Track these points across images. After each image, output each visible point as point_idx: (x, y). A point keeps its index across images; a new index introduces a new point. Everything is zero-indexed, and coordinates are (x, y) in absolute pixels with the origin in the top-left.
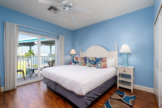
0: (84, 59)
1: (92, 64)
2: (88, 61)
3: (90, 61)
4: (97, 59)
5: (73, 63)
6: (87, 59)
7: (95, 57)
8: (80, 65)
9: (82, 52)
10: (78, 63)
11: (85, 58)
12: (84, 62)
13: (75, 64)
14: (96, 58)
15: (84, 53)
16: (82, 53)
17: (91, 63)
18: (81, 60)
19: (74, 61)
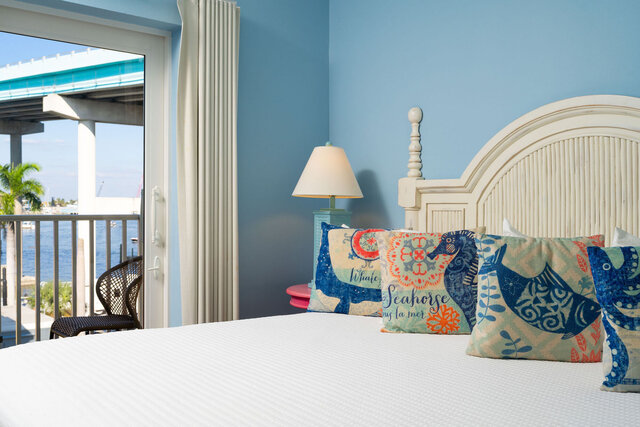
0: (443, 260)
1: (541, 320)
2: (487, 285)
3: (512, 286)
4: (617, 261)
5: (317, 297)
6: (485, 254)
7: (585, 231)
8: (399, 329)
9: (421, 176)
10: (376, 295)
11: (458, 245)
12: (440, 288)
13: (342, 309)
14: (596, 253)
15: (445, 190)
16: (419, 192)
17: (523, 314)
18: (408, 267)
19: (333, 277)
